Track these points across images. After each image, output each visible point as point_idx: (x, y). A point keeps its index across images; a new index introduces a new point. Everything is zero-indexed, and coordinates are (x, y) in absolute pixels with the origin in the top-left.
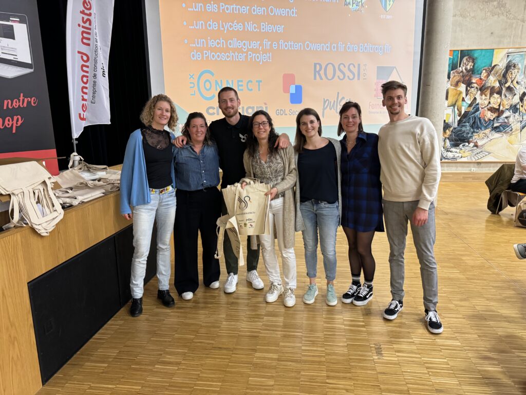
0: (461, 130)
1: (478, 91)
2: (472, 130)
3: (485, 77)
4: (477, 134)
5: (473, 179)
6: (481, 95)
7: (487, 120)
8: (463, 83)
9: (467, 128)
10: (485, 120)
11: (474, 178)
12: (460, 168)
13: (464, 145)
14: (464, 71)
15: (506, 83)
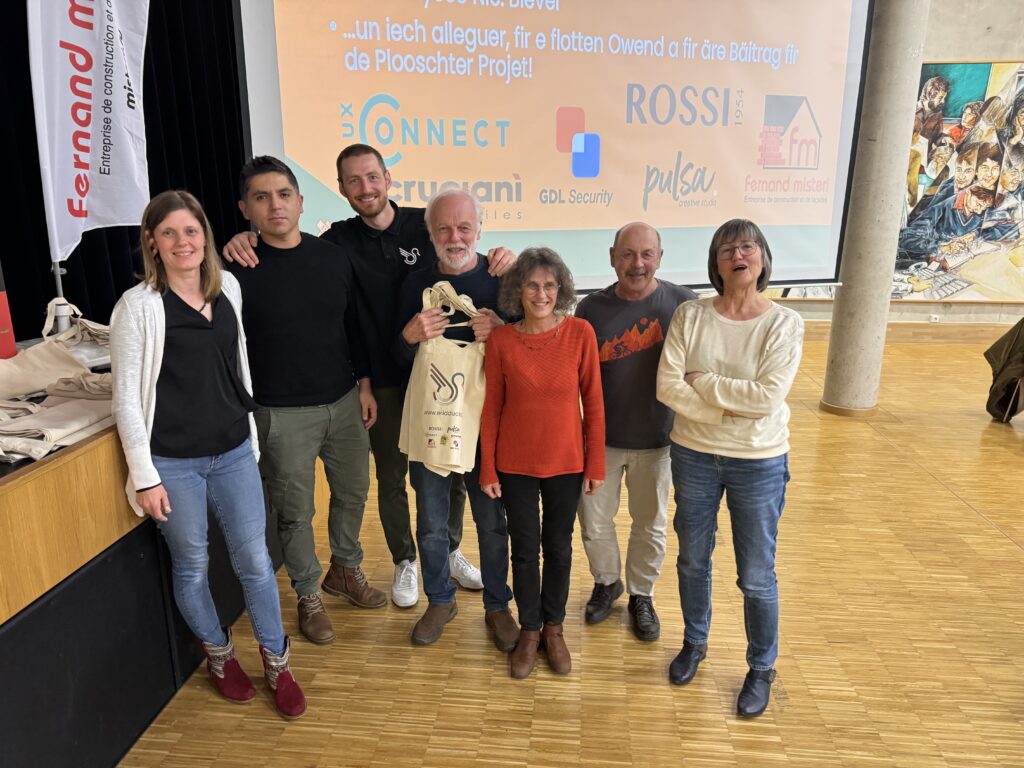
0: (913, 236)
1: (953, 152)
2: (936, 235)
3: (969, 123)
4: (946, 244)
5: (934, 338)
6: (960, 160)
7: (968, 213)
8: (923, 135)
9: (927, 230)
10: (964, 215)
11: (937, 336)
12: (908, 314)
13: (919, 266)
14: (927, 108)
15: (1012, 136)
